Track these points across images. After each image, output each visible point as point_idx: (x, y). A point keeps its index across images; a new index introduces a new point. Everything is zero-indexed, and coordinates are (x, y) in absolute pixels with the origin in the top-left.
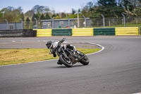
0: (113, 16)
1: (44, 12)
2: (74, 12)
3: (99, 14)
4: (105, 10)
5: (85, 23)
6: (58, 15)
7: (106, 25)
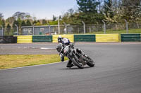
0: (93, 23)
1: (25, 19)
2: (55, 19)
3: (80, 21)
4: (86, 16)
5: (65, 30)
6: (38, 21)
7: (86, 32)
